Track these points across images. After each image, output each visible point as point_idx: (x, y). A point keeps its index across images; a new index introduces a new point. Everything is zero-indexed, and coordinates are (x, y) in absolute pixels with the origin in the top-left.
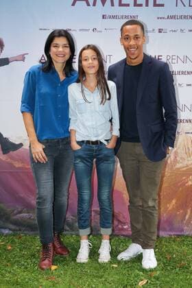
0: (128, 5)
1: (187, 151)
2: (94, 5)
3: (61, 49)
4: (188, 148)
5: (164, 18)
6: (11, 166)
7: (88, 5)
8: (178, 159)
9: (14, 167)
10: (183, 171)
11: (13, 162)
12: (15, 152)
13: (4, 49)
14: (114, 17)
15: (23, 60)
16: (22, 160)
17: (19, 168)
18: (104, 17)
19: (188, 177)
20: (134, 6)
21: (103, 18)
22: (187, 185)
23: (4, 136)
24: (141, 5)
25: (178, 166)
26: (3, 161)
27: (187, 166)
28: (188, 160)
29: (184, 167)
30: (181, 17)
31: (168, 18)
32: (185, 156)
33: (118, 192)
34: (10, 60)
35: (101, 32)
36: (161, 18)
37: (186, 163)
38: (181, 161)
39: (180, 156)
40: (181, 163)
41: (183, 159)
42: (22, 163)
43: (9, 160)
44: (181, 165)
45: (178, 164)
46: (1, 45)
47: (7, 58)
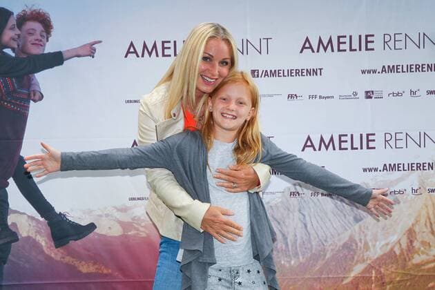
6: (73, 271)
8: (416, 244)
9: (80, 272)
10: (429, 270)
11: (77, 263)
12: (79, 242)
13: (53, 33)
15: (92, 54)
16: (94, 258)
17: (88, 275)
23: (58, 210)
25: (417, 259)
26: (56, 261)
29: (428, 262)
32: (431, 239)
34: (65, 57)
37: (433, 252)
38: (422, 248)
39: (419, 238)
40: (423, 253)
41: (426, 244)
42: (95, 264)
43: (68, 259)
44: (424, 257)
45: (416, 256)
46: (47, 25)
47: (60, 53)
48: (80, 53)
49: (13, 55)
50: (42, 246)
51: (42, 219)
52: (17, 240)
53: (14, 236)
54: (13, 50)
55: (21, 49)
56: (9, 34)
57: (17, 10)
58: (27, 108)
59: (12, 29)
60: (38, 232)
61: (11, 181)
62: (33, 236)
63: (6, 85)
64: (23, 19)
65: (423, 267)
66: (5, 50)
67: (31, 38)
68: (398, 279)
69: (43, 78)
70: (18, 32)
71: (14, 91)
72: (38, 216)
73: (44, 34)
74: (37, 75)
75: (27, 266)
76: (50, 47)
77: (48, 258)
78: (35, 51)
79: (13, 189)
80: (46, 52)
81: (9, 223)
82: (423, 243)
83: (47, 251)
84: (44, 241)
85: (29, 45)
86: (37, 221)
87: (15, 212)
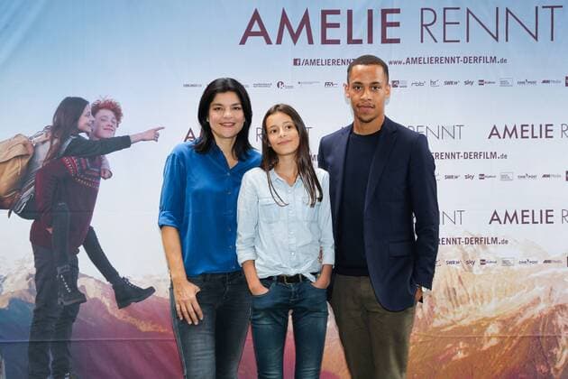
0: (337, 42)
1: (452, 294)
2: (279, 42)
3: (228, 113)
4: (454, 289)
5: (400, 63)
6: (133, 328)
7: (269, 42)
8: (436, 310)
9: (139, 331)
10: (447, 333)
11: (136, 323)
13: (123, 120)
14: (314, 62)
15: (156, 138)
16: (153, 318)
17: (147, 334)
18: (296, 62)
19: (456, 345)
20: (349, 43)
21: (295, 64)
22: (454, 358)
23: (121, 275)
24: (359, 42)
25: (437, 323)
26: (119, 321)
27: (454, 323)
28: (454, 313)
29: (447, 326)
30: (430, 60)
31: (408, 62)
32: (449, 305)
33: (328, 374)
34: (132, 140)
35: (292, 87)
36: (395, 63)
37: (451, 317)
38: (441, 314)
39: (439, 304)
40: (442, 318)
41: (445, 310)
42: (153, 324)
43: (129, 319)
44: (443, 322)
45: (436, 320)
46: (118, 113)
47: (128, 137)
48: (145, 138)
49: (88, 138)
50: (106, 306)
51: (108, 283)
52: (85, 301)
53: (82, 298)
54: (88, 134)
55: (96, 134)
56: (84, 121)
57: (92, 100)
58: (98, 184)
59: (87, 116)
60: (104, 294)
61: (81, 248)
62: (99, 297)
63: (81, 165)
64: (96, 108)
65: (442, 330)
66: (81, 134)
67: (104, 124)
68: (420, 340)
69: (113, 159)
70: (92, 118)
71: (87, 169)
72: (104, 280)
73: (115, 121)
74: (107, 156)
75: (93, 324)
76: (120, 132)
77: (112, 317)
78: (106, 135)
79: (83, 256)
80: (116, 136)
81: (79, 285)
82: (443, 309)
83: (110, 311)
84: (109, 302)
85: (102, 130)
86: (104, 284)
87: (84, 276)
